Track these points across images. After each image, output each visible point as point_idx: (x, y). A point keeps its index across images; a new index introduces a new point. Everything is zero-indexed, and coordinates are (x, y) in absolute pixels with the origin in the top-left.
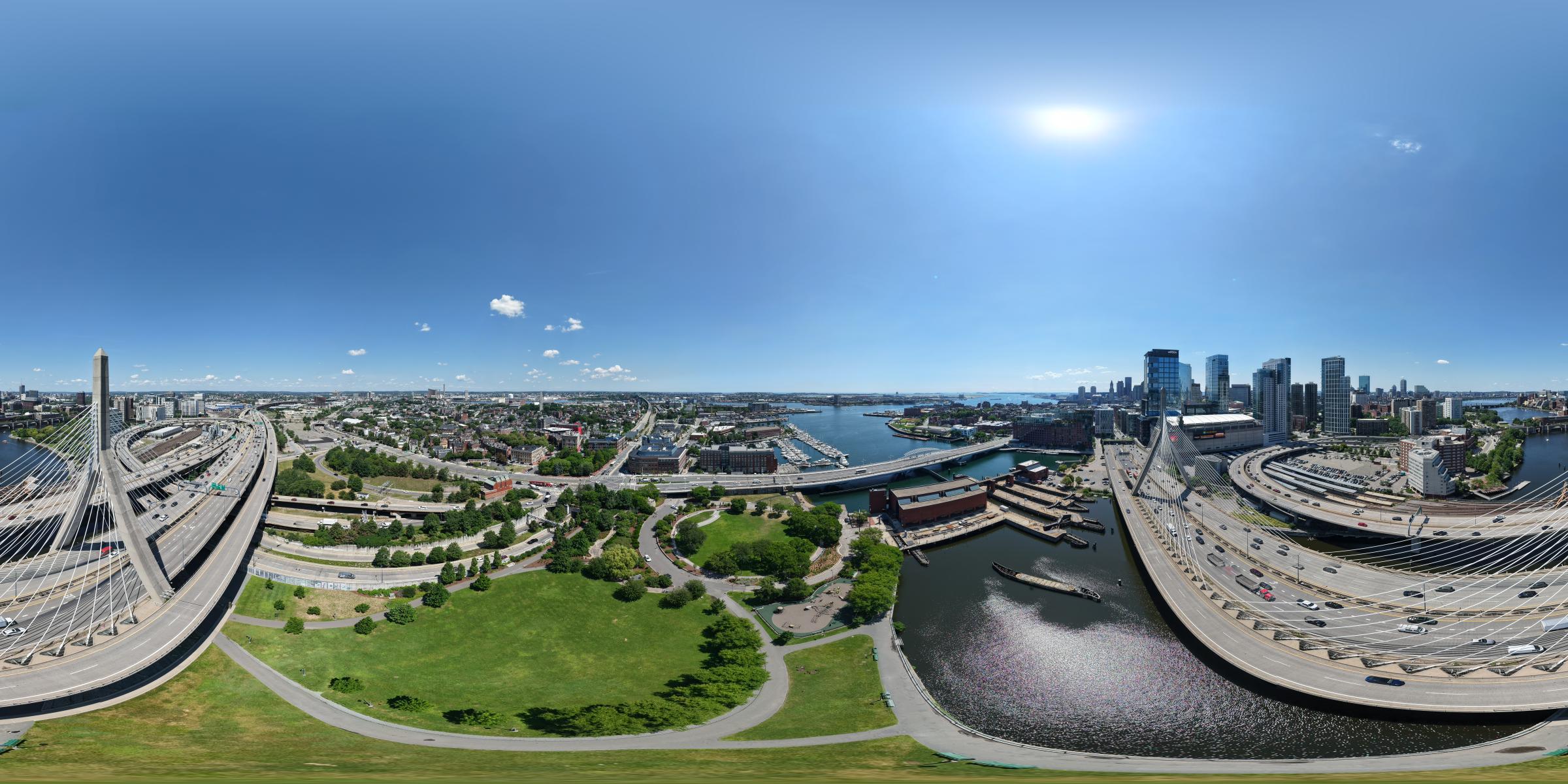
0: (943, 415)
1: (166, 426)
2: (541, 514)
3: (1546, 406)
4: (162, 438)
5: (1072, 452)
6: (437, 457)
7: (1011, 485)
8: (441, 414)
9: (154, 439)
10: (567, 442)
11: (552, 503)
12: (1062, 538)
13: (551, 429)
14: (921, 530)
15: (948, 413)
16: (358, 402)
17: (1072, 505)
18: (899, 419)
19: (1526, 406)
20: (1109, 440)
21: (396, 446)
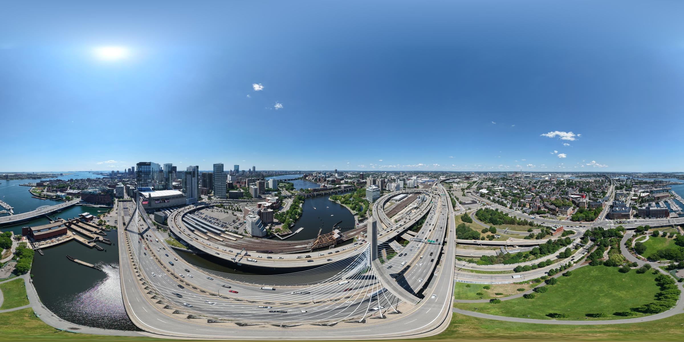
0: (53, 187)
1: (399, 194)
2: (578, 241)
3: (316, 180)
4: (399, 201)
5: (105, 206)
6: (526, 213)
7: (78, 223)
8: (522, 186)
9: (395, 201)
10: (581, 204)
11: (582, 236)
12: (94, 246)
13: (572, 196)
14: (41, 242)
15: (55, 185)
16: (484, 178)
17: (101, 232)
18: (34, 188)
19: (307, 180)
20: (121, 200)
21: (506, 207)
